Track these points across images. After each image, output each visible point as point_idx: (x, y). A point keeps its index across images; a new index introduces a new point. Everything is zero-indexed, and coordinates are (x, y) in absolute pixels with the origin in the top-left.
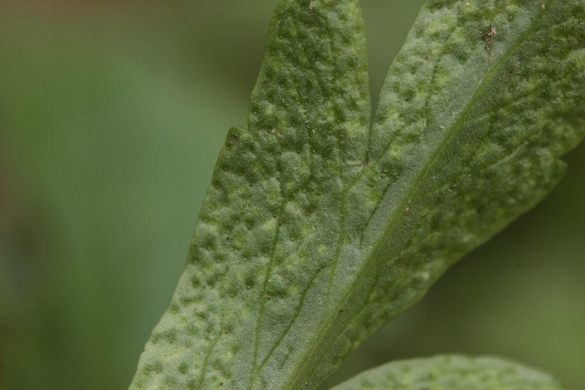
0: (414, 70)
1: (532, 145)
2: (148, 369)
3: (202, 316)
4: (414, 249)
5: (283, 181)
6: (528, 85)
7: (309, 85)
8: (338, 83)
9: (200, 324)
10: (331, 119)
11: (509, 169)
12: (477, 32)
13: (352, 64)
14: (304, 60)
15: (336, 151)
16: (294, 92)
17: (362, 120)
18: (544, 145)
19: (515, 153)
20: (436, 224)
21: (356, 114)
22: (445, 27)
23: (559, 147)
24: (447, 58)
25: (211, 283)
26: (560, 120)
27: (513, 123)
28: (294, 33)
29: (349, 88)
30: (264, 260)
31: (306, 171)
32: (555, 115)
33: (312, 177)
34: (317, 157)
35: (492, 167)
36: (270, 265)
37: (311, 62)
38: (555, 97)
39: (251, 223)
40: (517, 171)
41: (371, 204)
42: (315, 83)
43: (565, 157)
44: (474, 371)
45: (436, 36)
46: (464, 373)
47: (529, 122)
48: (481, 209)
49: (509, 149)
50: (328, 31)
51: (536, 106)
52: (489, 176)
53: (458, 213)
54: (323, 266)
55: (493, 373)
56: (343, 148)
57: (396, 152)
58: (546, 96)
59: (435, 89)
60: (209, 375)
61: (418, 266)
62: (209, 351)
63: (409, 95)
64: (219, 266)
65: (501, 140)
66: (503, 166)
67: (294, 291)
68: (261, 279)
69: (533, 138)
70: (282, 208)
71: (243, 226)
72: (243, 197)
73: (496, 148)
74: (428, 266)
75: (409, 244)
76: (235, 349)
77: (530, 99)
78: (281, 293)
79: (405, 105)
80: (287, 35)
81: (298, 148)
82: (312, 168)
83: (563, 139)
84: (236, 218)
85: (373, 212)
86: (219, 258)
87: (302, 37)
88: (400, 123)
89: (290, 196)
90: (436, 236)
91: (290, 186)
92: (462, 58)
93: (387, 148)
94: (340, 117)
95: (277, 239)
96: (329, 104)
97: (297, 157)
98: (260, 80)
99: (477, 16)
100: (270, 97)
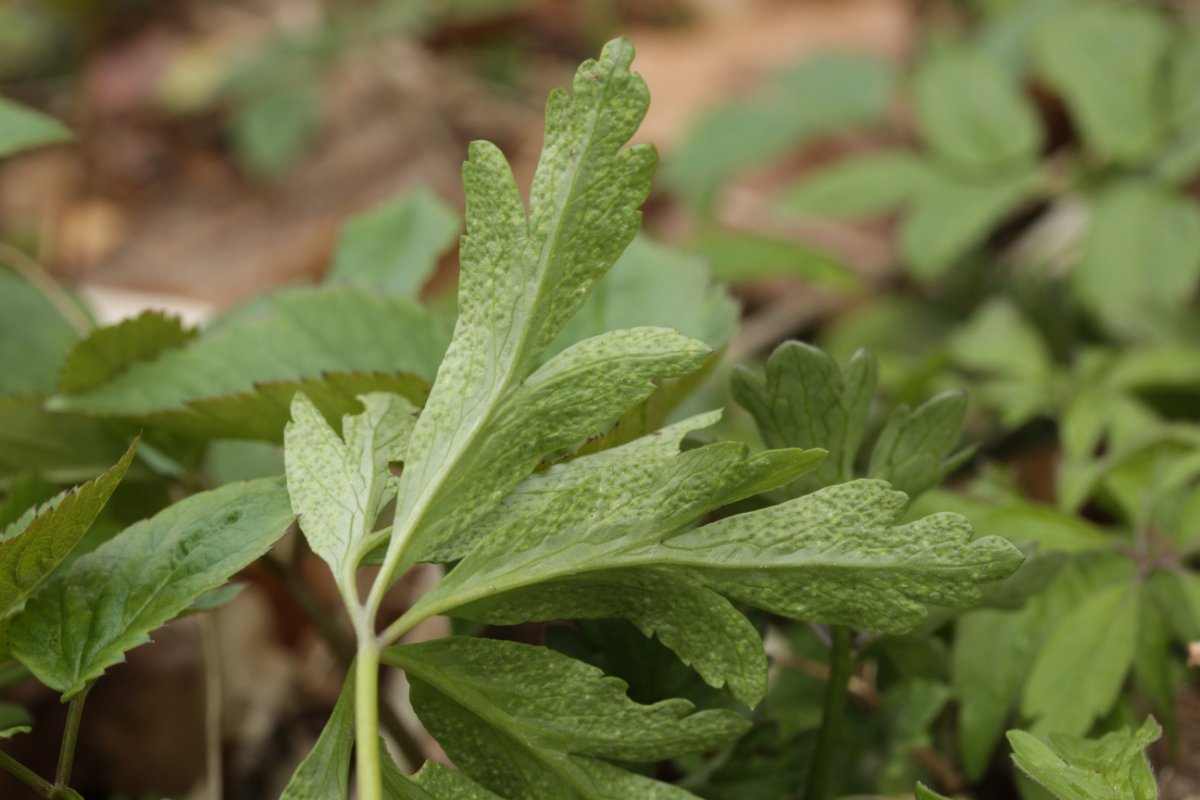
0: (542, 182)
1: (616, 206)
2: (444, 373)
3: (468, 339)
4: (569, 277)
5: (490, 257)
6: (600, 174)
7: (489, 204)
8: (502, 199)
9: (467, 344)
10: (504, 218)
11: (608, 222)
12: (567, 153)
13: (506, 187)
14: (483, 191)
15: (511, 235)
16: (483, 210)
17: (521, 215)
18: (625, 204)
19: (608, 212)
20: (577, 260)
21: (517, 213)
22: (553, 155)
23: (635, 204)
24: (557, 171)
25: (470, 321)
26: (628, 189)
27: (599, 196)
28: (474, 179)
29: (508, 200)
30: (490, 302)
31: (500, 250)
32: (623, 187)
33: (503, 252)
34: (503, 240)
35: (597, 223)
36: (493, 304)
37: (487, 192)
38: (619, 177)
39: (481, 284)
40: (614, 222)
41: (536, 258)
42: (492, 202)
43: (640, 208)
44: (629, 336)
45: (550, 161)
46: (623, 337)
47: (609, 194)
48: (602, 247)
49: (604, 211)
50: (489, 173)
51: (610, 185)
52: (598, 227)
53: (589, 252)
54: (519, 297)
55: (640, 334)
56: (514, 232)
57: (542, 228)
58: (614, 178)
59: (553, 189)
60: (474, 368)
61: (576, 285)
62: (472, 356)
63: (542, 196)
64: (472, 312)
65: (597, 207)
66: (604, 220)
67: (508, 314)
68: (490, 312)
69: (616, 202)
70: (493, 272)
71: (478, 287)
72: (475, 272)
73: (596, 212)
74: (583, 284)
75: (564, 274)
76: (485, 352)
77: (604, 181)
78: (501, 317)
79: (541, 201)
80: (471, 181)
81: (493, 238)
82: (502, 247)
83: (634, 199)
84: (474, 284)
85: (538, 262)
86: (472, 307)
87: (478, 180)
88: (541, 211)
89: (496, 265)
90: (579, 268)
91: (494, 259)
92: (563, 169)
93: (537, 226)
94: (509, 217)
95: (494, 289)
96: (501, 211)
97: (494, 243)
98: (467, 209)
99: (566, 145)
100: (474, 216)
